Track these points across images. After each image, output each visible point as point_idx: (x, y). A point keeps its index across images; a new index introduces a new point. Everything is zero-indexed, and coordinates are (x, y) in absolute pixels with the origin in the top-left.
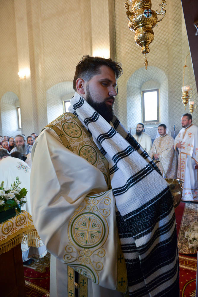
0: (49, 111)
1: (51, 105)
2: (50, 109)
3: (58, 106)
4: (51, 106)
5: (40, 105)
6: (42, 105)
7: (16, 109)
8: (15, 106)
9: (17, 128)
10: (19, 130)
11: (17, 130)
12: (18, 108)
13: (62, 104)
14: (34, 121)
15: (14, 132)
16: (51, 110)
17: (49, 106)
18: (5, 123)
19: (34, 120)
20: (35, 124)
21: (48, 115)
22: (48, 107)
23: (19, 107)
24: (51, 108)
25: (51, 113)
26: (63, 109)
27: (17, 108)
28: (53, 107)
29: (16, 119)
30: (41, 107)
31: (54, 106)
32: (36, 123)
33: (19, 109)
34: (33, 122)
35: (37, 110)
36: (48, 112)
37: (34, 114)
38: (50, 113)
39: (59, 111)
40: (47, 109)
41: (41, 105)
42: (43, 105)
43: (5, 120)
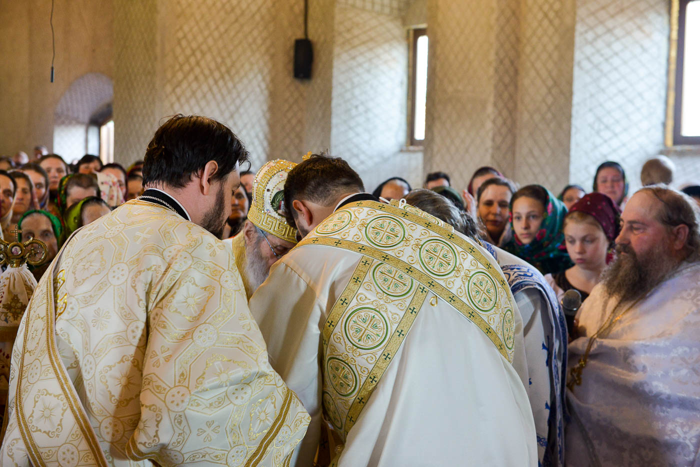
0: (588, 50)
1: (602, 14)
2: (590, 36)
3: (638, 21)
4: (602, 22)
5: (540, 15)
6: (552, 15)
7: (408, 38)
8: (404, 21)
9: (402, 137)
10: (412, 148)
11: (401, 151)
12: (418, 33)
13: (664, 11)
14: (495, 105)
15: (385, 160)
16: (600, 44)
17: (591, 21)
18: (348, 111)
19: (499, 95)
20: (500, 121)
21: (577, 72)
22: (579, 28)
23: (423, 26)
24: (600, 30)
25: (597, 59)
26: (669, 39)
27: (411, 33)
28: (610, 23)
29: (400, 93)
30: (546, 23)
31: (620, 19)
32: (505, 113)
33: (423, 42)
34: (490, 109)
35: (518, 40)
36: (578, 56)
37: (501, 62)
38: (588, 59)
39: (644, 50)
40: (577, 34)
41: (546, 15)
42: (557, 13)
43: (348, 95)
